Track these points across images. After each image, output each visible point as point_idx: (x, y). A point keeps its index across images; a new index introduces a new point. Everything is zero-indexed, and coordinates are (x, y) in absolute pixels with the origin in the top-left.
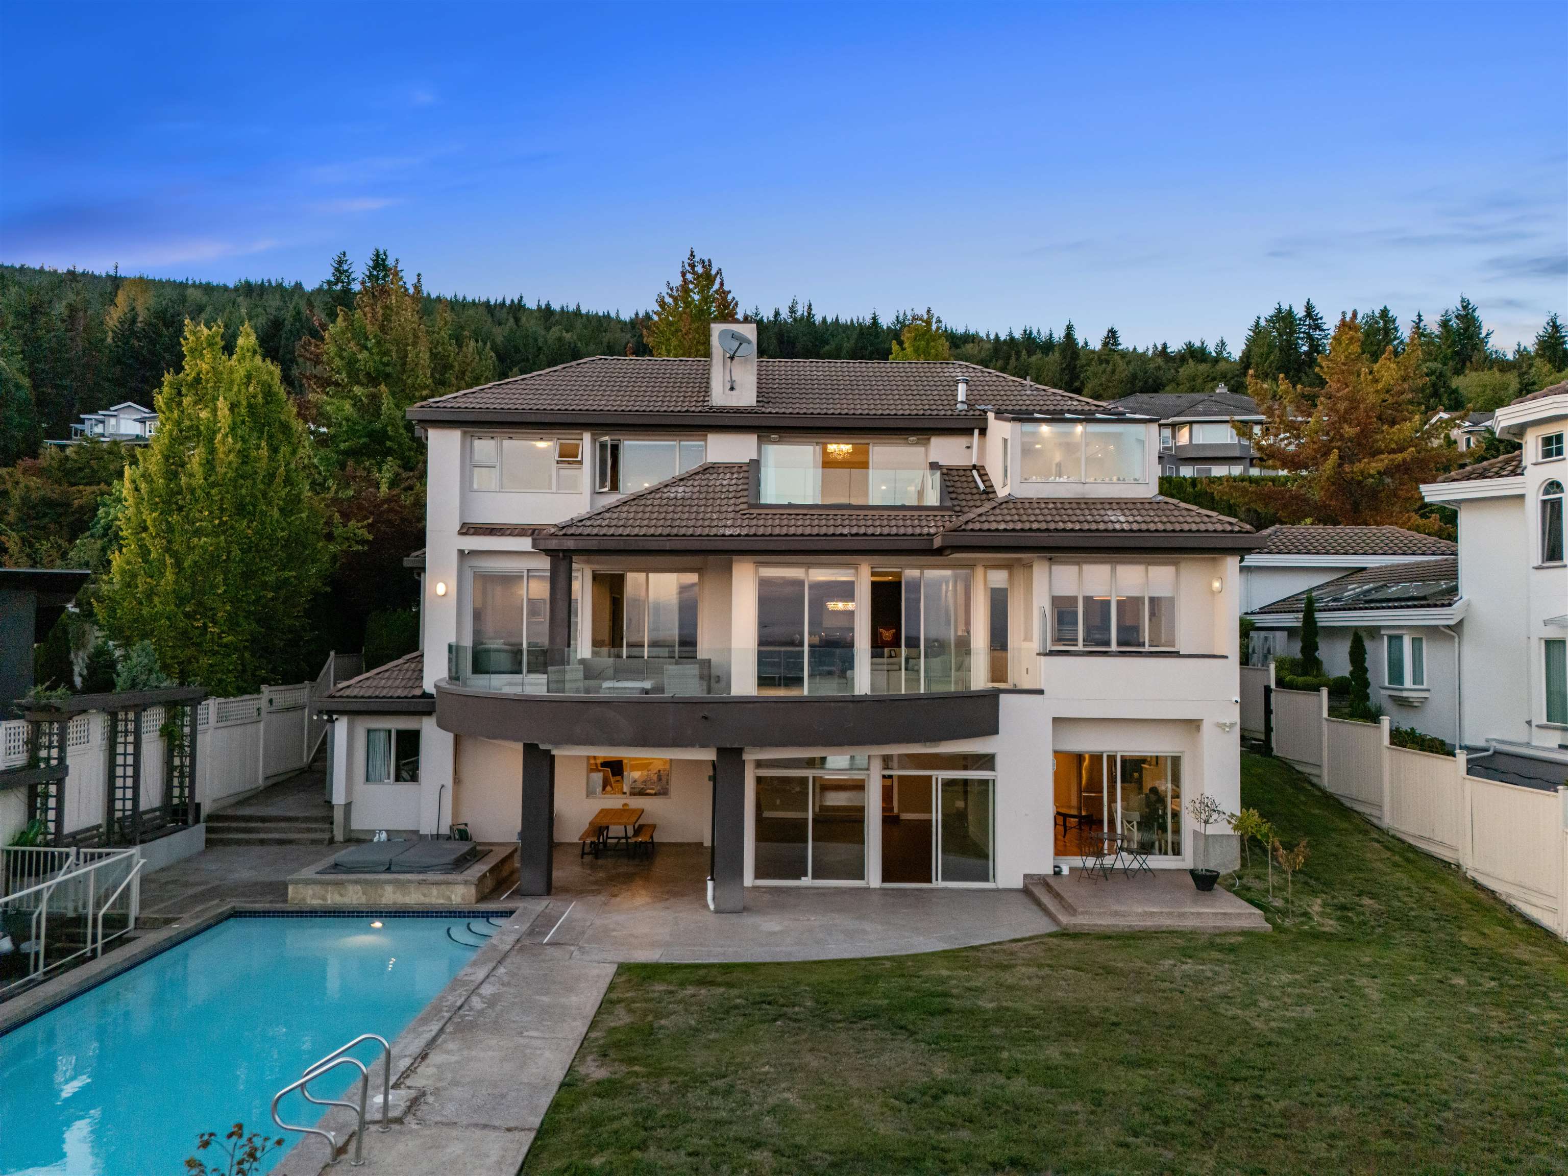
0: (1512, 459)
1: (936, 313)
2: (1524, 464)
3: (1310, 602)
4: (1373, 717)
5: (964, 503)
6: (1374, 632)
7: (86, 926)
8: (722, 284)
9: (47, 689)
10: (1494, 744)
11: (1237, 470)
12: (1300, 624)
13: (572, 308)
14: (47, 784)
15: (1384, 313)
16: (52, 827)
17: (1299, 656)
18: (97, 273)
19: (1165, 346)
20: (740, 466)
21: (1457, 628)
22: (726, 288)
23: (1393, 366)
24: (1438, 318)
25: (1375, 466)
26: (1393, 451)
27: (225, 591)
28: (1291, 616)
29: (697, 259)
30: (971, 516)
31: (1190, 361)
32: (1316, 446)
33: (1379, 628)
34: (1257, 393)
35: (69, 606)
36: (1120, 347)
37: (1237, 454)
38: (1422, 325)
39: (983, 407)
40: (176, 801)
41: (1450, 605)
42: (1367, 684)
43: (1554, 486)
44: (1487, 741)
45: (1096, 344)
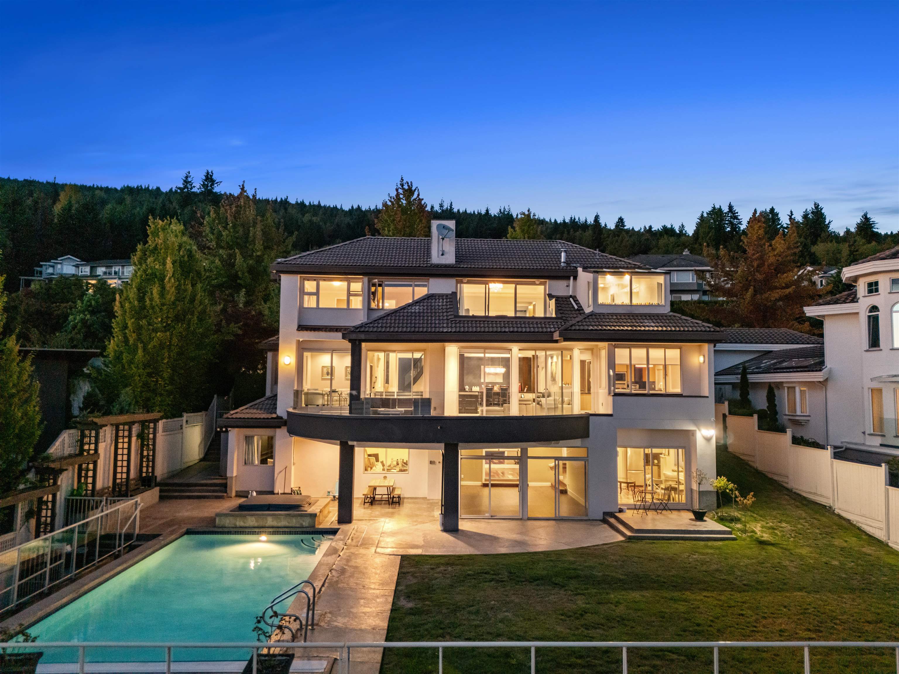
0: (851, 294)
1: (532, 212)
2: (858, 296)
3: (745, 369)
4: (782, 430)
5: (567, 315)
6: (779, 385)
7: (115, 539)
8: (419, 195)
9: (89, 413)
10: (845, 444)
11: (696, 297)
12: (739, 381)
13: (316, 203)
14: (88, 464)
15: (772, 210)
16: (90, 486)
17: (739, 398)
18: (41, 181)
19: (650, 227)
20: (447, 295)
21: (824, 383)
22: (421, 197)
23: (783, 242)
24: (802, 214)
25: (775, 295)
26: (783, 288)
27: (168, 362)
28: (734, 376)
29: (405, 182)
30: (574, 322)
31: (665, 236)
32: (741, 285)
33: (782, 383)
34: (708, 255)
35: (85, 369)
36: (625, 228)
37: (696, 288)
38: (793, 217)
39: (575, 265)
40: (144, 475)
41: (820, 370)
42: (776, 413)
43: (874, 308)
44: (842, 443)
45: (612, 226)
